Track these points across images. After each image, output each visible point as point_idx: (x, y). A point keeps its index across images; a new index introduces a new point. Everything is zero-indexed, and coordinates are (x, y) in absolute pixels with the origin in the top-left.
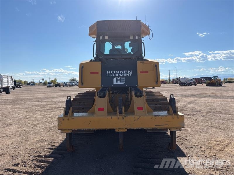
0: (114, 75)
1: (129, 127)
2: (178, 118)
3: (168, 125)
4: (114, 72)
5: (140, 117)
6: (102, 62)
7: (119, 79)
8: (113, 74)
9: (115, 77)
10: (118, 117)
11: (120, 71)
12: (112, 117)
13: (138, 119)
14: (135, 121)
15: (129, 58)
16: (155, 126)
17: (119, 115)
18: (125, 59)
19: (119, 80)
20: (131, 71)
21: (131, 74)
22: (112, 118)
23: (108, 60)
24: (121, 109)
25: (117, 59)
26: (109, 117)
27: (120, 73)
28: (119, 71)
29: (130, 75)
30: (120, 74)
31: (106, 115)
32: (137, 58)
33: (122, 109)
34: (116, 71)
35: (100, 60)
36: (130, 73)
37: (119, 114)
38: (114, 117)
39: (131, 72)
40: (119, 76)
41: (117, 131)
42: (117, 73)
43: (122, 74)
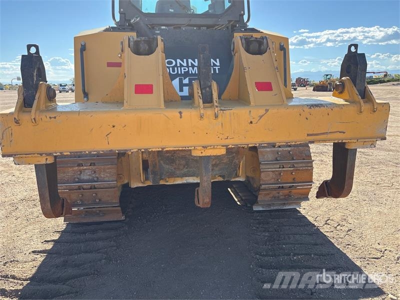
0: (174, 71)
1: (231, 143)
2: (375, 111)
3: (344, 133)
4: (172, 63)
5: (267, 111)
6: (137, 33)
7: (186, 81)
8: (169, 68)
9: (177, 75)
10: (202, 111)
11: (190, 61)
12: (180, 113)
13: (261, 117)
14: (251, 122)
15: (208, 27)
16: (308, 135)
17: (204, 108)
18: (199, 26)
19: (186, 85)
20: (218, 60)
21: (217, 68)
22: (181, 117)
23: (153, 28)
24: (208, 89)
25: (178, 27)
26: (173, 113)
27: (190, 65)
28: (185, 60)
29: (215, 70)
30: (190, 68)
31: (163, 106)
32: (232, 25)
33: (210, 87)
34: (179, 61)
35: (132, 28)
36: (215, 65)
37: (203, 103)
38: (187, 112)
39: (218, 64)
40: (187, 74)
41: (196, 153)
42: (181, 66)
43: (196, 68)
